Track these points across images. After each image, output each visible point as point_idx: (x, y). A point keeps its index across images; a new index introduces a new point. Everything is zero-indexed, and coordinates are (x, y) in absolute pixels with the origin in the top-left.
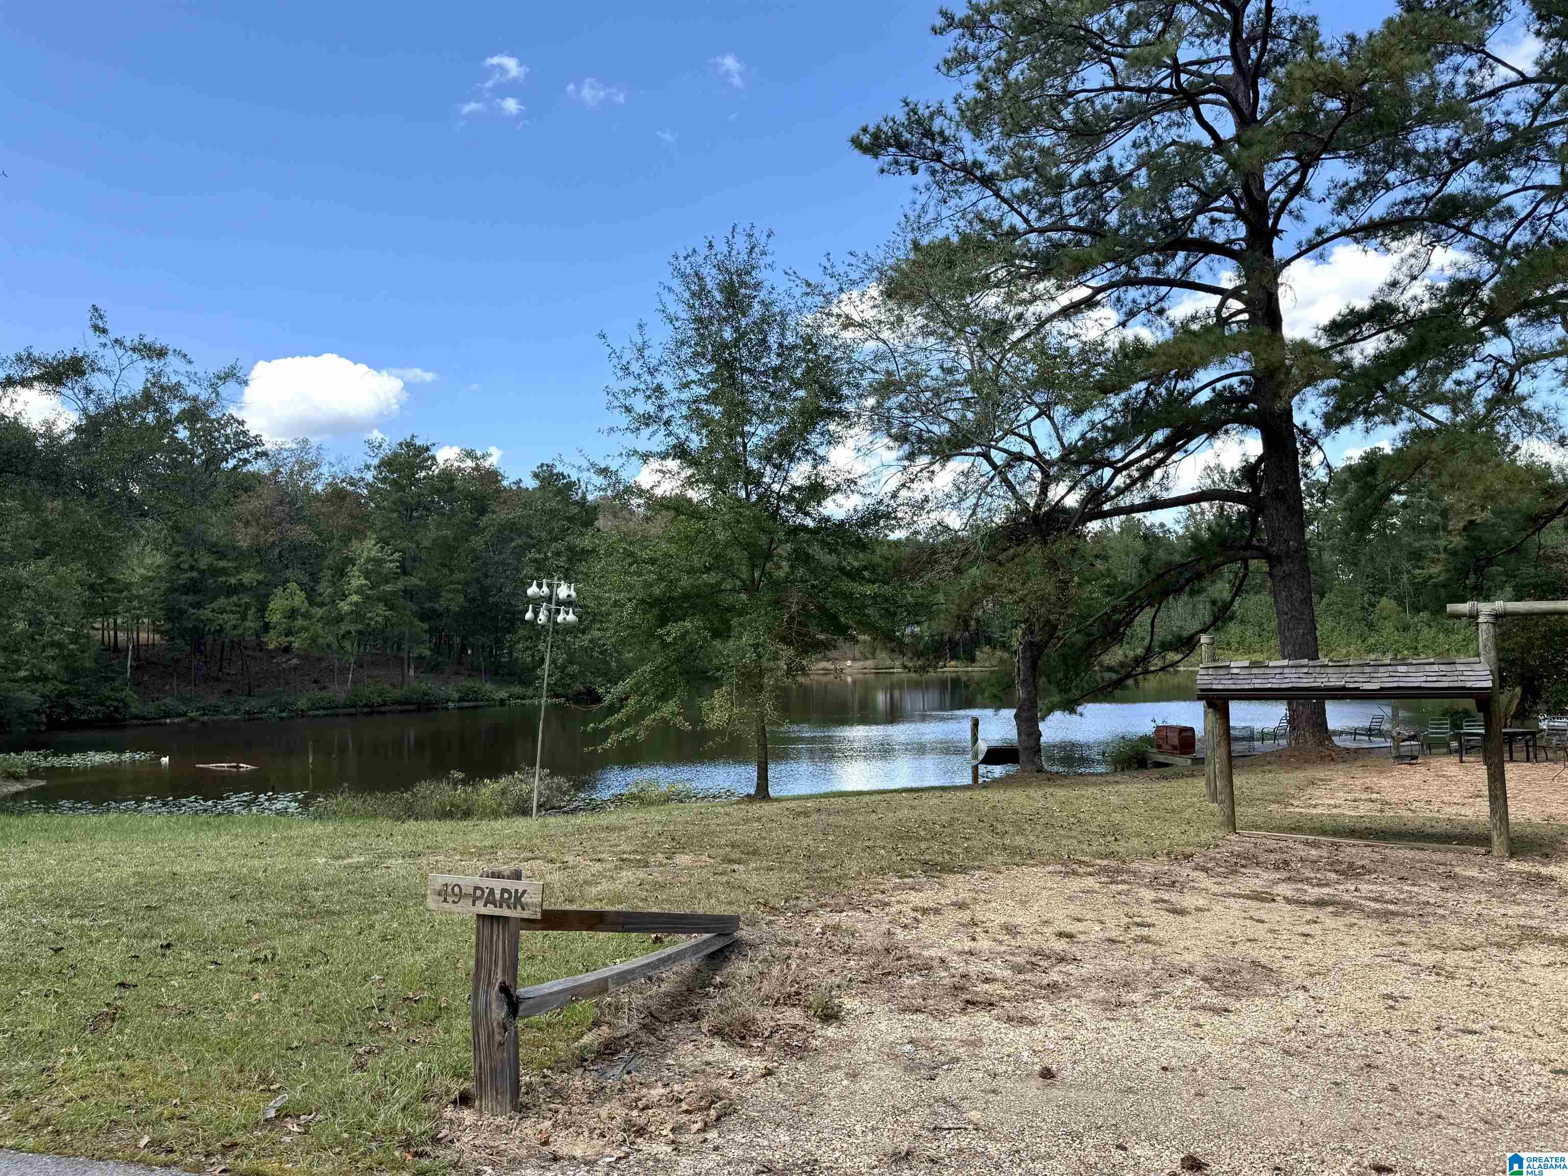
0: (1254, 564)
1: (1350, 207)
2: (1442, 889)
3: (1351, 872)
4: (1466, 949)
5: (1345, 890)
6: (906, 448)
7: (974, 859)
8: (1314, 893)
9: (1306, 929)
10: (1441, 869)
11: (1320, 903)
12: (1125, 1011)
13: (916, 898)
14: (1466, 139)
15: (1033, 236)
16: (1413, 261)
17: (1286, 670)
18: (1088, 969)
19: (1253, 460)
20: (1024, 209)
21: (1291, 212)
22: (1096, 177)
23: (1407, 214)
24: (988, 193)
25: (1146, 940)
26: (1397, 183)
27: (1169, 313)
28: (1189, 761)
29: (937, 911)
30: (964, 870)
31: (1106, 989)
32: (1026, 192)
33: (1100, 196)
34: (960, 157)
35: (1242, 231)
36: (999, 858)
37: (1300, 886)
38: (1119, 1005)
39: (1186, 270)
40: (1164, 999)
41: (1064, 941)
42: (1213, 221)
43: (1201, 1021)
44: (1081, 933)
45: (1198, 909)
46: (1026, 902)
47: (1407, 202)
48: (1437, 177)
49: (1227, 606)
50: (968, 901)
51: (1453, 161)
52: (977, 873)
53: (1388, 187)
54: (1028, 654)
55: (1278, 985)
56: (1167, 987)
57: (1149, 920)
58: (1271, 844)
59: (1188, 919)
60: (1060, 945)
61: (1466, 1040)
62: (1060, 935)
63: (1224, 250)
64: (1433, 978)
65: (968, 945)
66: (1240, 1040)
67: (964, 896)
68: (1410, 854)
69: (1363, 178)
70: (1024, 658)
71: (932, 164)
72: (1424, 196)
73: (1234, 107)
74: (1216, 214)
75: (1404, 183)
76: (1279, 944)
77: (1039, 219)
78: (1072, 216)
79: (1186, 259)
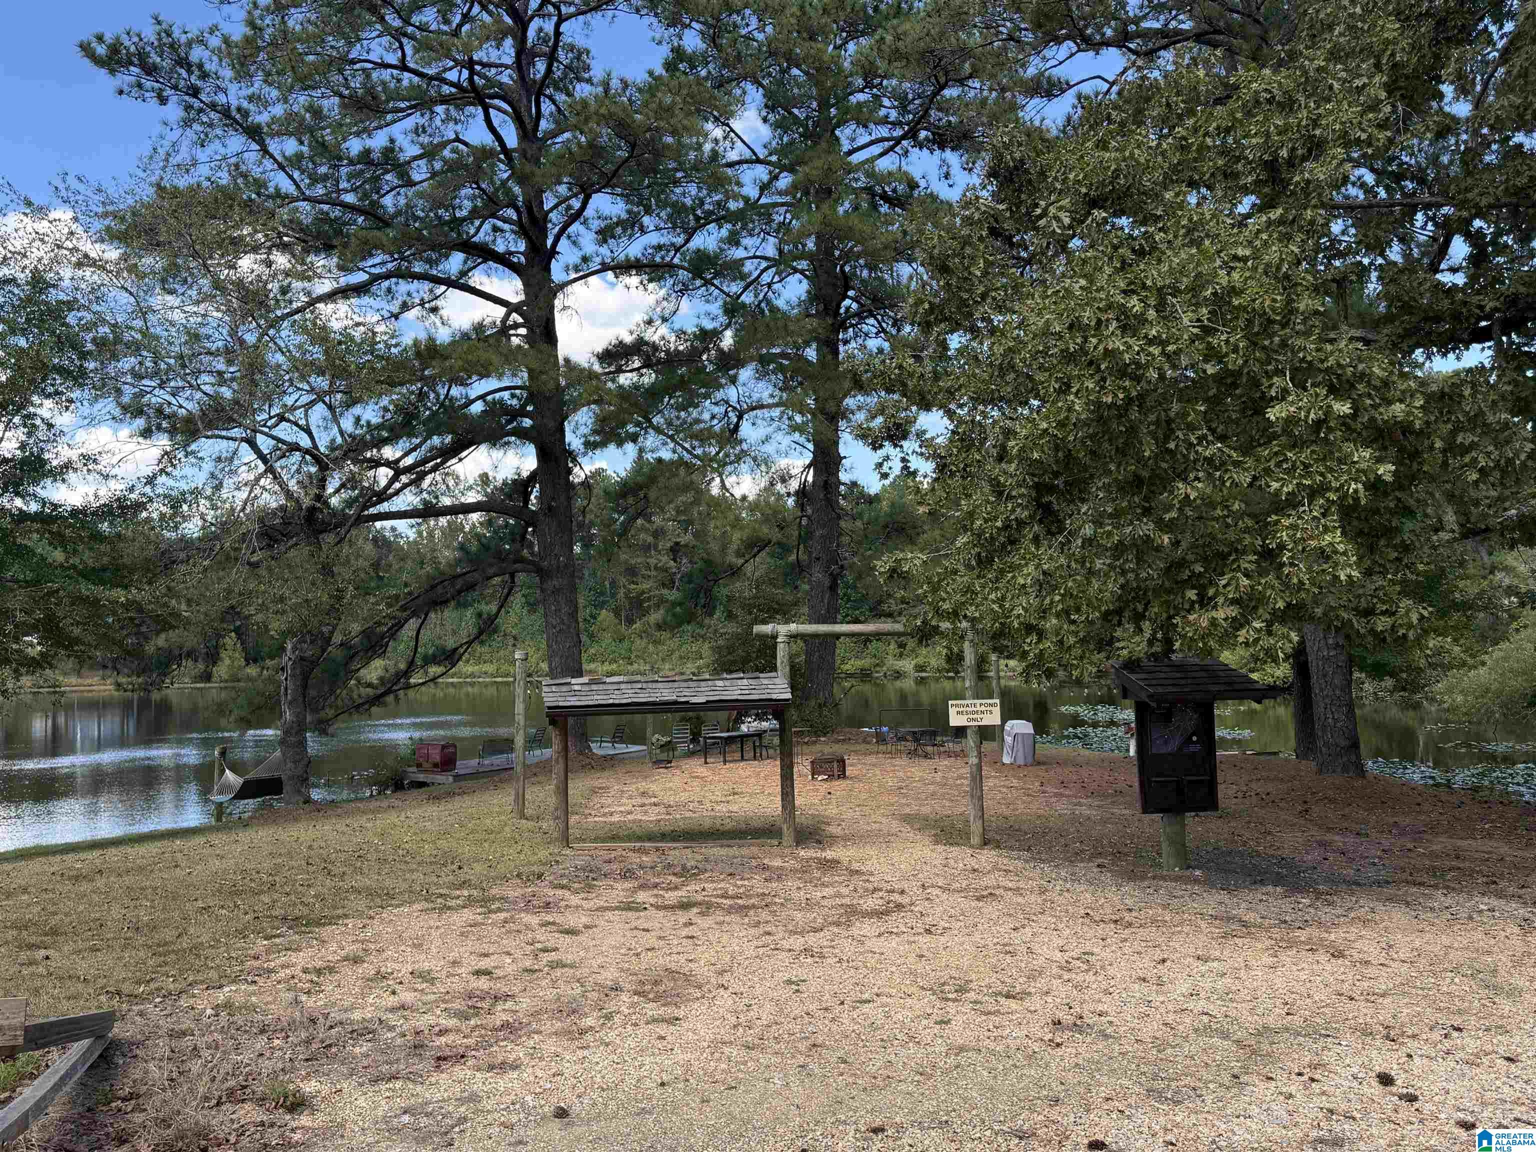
0: (521, 577)
1: (611, 241)
2: (766, 880)
3: (686, 873)
4: (816, 930)
5: (690, 890)
6: (140, 422)
7: (335, 908)
8: (672, 897)
9: (685, 932)
10: (754, 863)
11: (685, 906)
12: (589, 1037)
13: (301, 959)
14: (708, 200)
15: (304, 206)
16: (665, 303)
17: (623, 686)
18: (525, 1003)
19: (525, 474)
20: (296, 175)
21: (569, 237)
22: (375, 156)
23: (658, 259)
24: (255, 146)
25: (561, 964)
26: (652, 228)
27: (442, 312)
28: (451, 779)
29: (331, 970)
30: (331, 921)
31: (558, 1019)
32: (299, 156)
33: (376, 179)
34: (221, 99)
35: (522, 246)
36: (361, 904)
37: (655, 892)
38: (582, 1032)
39: (464, 273)
40: (617, 1019)
41: (484, 979)
42: (495, 229)
43: (663, 1033)
44: (496, 968)
45: (587, 927)
46: (421, 945)
47: (659, 248)
48: (685, 231)
49: (492, 619)
50: (361, 954)
51: (698, 219)
52: (350, 922)
53: (643, 230)
54: (298, 672)
55: (700, 987)
56: (611, 1007)
57: (549, 945)
58: (606, 855)
59: (580, 938)
60: (483, 983)
61: (866, 1008)
62: (478, 973)
63: (504, 260)
64: (809, 960)
65: (392, 1001)
66: (705, 1044)
67: (351, 949)
68: (723, 851)
69: (624, 216)
70: (293, 676)
71: (187, 98)
72: (673, 244)
73: (518, 119)
74: (499, 224)
75: (658, 229)
76: (675, 950)
77: (309, 186)
78: (346, 191)
79: (465, 262)
